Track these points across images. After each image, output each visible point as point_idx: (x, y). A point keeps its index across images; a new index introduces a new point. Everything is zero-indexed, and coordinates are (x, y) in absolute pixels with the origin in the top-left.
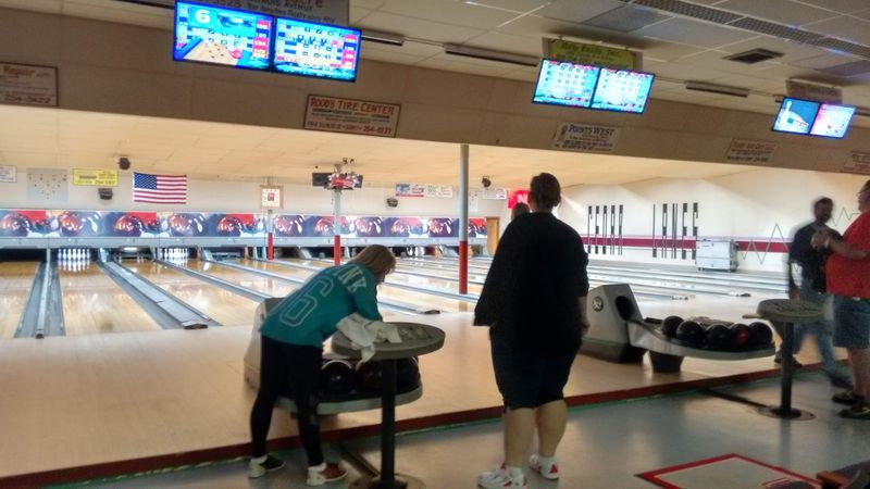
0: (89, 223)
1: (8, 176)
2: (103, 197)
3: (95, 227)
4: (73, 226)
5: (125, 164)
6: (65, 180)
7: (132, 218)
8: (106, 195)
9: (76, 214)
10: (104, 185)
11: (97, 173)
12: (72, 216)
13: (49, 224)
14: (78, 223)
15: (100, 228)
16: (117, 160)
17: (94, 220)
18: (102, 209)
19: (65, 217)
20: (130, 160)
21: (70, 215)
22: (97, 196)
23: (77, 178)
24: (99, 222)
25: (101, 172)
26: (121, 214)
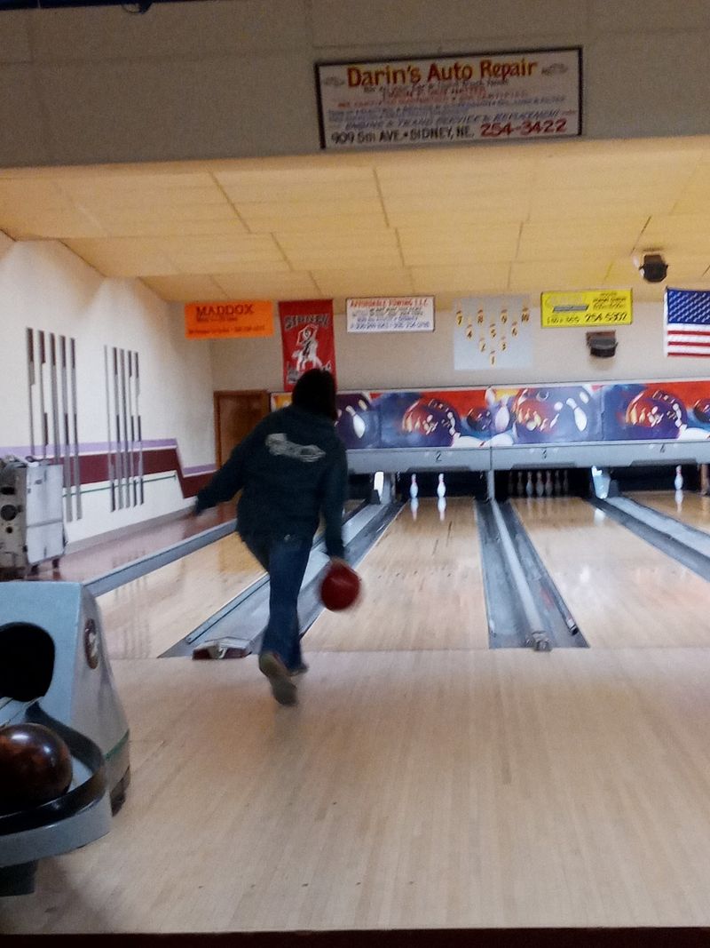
0: (568, 414)
1: (421, 319)
2: (596, 353)
3: (581, 421)
4: (537, 419)
5: (655, 269)
6: (525, 318)
7: (660, 396)
8: (602, 347)
9: (542, 392)
10: (603, 325)
11: (588, 298)
12: (535, 398)
13: (491, 417)
14: (547, 413)
15: (591, 423)
16: (638, 261)
17: (580, 403)
18: (595, 380)
19: (521, 400)
20: (668, 259)
21: (531, 394)
22: (585, 352)
23: (548, 312)
24: (589, 409)
25: (597, 295)
26: (636, 389)
